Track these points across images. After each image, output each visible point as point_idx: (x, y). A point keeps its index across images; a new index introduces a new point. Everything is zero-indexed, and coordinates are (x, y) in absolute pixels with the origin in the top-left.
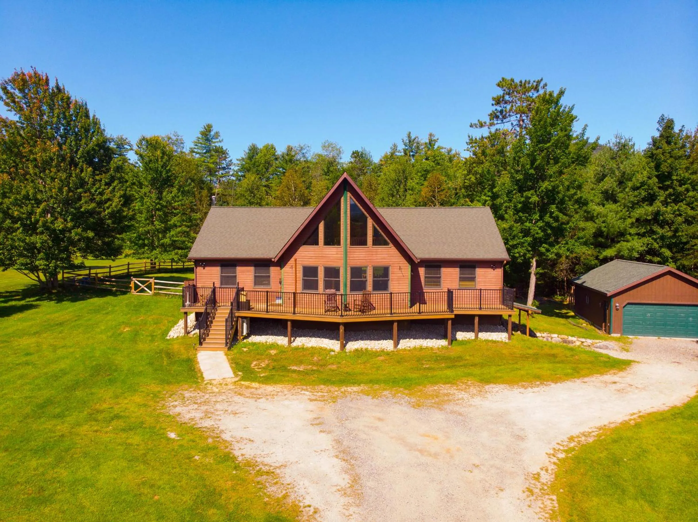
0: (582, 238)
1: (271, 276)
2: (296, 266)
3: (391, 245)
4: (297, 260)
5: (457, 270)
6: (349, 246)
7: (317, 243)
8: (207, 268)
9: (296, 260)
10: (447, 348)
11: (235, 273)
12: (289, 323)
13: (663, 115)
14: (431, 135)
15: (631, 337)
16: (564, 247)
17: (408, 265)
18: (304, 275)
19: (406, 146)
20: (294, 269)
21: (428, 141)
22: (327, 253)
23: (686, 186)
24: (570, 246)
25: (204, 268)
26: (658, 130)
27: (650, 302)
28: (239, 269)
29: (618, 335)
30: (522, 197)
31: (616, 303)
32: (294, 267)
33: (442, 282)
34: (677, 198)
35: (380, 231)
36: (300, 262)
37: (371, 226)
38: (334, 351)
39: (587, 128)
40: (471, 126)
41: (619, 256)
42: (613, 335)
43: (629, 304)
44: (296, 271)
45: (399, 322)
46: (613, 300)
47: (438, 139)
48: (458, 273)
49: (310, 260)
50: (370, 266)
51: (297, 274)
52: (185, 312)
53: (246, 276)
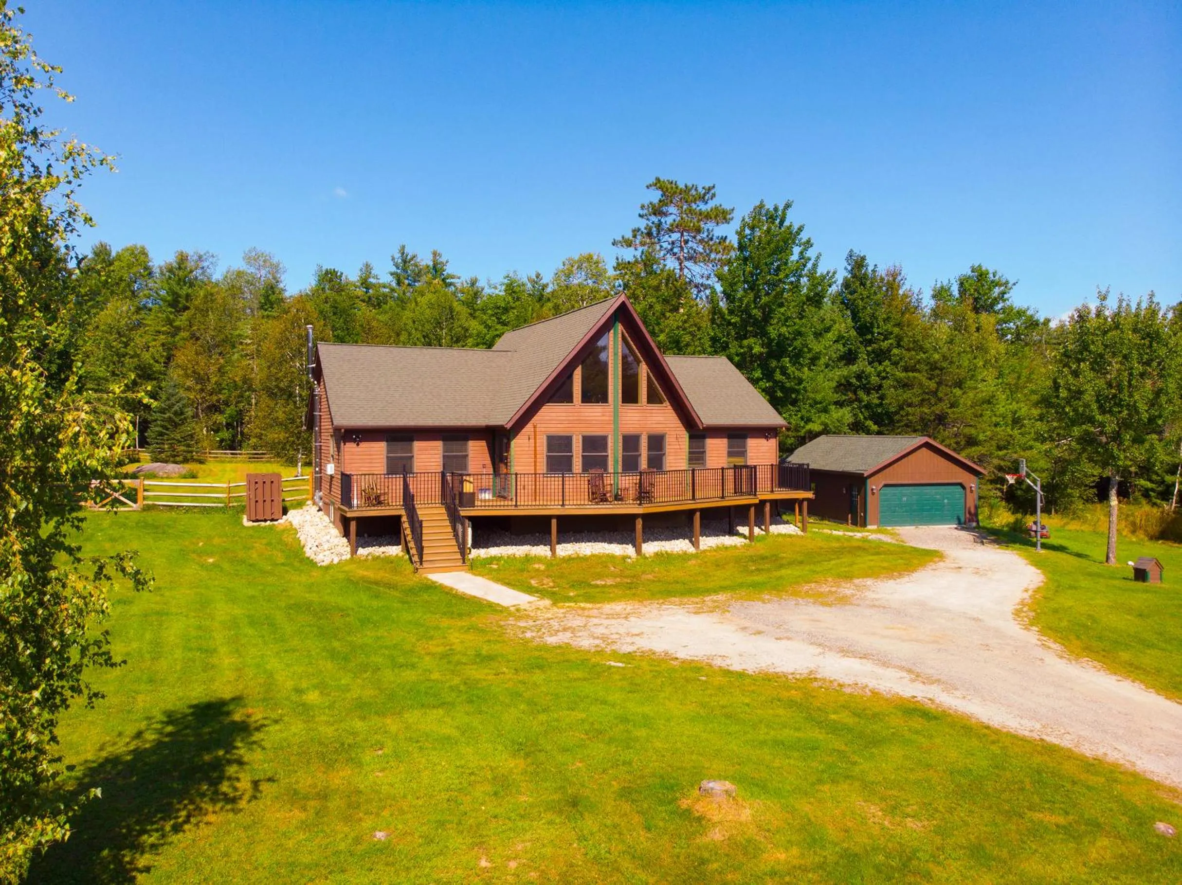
0: (820, 403)
1: (470, 456)
2: (535, 435)
3: (667, 403)
4: (538, 425)
5: (725, 441)
6: (620, 403)
7: (568, 398)
8: (364, 445)
9: (535, 427)
10: (749, 546)
11: (411, 451)
12: (554, 522)
13: (851, 251)
14: (435, 254)
15: (889, 528)
16: (796, 415)
17: (685, 432)
18: (549, 449)
19: (398, 268)
20: (532, 441)
21: (431, 264)
22: (587, 414)
23: (890, 341)
24: (804, 412)
25: (358, 445)
26: (846, 269)
27: (900, 482)
28: (417, 445)
29: (874, 527)
30: (741, 347)
31: (873, 485)
32: (532, 437)
33: (707, 458)
34: (879, 356)
35: (656, 383)
36: (543, 429)
37: (646, 375)
38: (630, 558)
39: (821, 258)
40: (614, 243)
41: (826, 431)
42: (869, 527)
43: (886, 486)
44: (535, 443)
45: (702, 510)
46: (869, 481)
47: (447, 262)
48: (726, 445)
49: (559, 426)
50: (645, 433)
51: (538, 449)
52: (353, 519)
53: (429, 456)
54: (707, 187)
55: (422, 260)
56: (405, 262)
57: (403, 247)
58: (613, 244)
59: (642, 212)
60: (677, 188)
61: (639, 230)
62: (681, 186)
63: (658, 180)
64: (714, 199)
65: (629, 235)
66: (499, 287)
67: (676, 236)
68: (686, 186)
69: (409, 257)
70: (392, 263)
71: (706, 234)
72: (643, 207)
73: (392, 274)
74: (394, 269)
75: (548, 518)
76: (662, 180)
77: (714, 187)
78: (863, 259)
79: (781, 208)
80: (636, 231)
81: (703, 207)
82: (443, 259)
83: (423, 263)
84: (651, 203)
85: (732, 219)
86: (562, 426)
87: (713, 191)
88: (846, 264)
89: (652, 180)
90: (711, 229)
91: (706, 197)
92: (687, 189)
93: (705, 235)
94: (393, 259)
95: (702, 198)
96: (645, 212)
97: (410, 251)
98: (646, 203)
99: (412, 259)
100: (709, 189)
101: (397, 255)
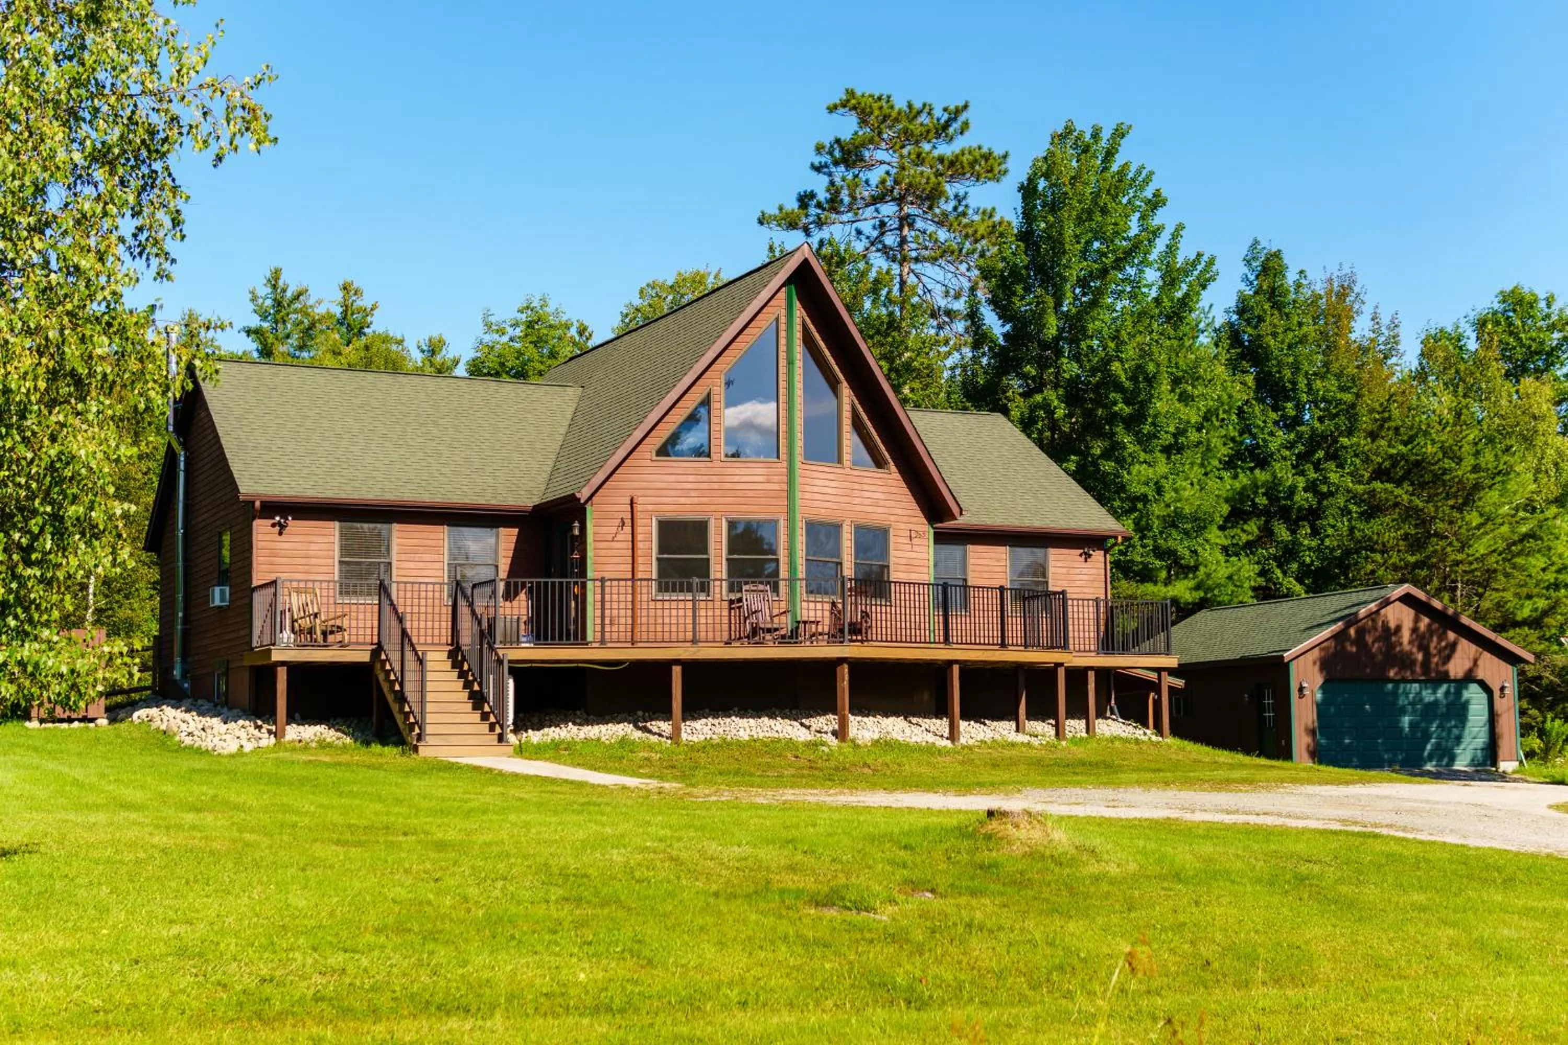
2: (635, 518)
3: (892, 468)
4: (640, 500)
6: (801, 458)
8: (295, 537)
9: (634, 503)
12: (677, 675)
13: (1256, 242)
14: (347, 290)
17: (927, 528)
18: (664, 547)
19: (264, 319)
20: (628, 529)
21: (337, 311)
22: (738, 479)
25: (283, 536)
26: (1243, 276)
28: (398, 541)
32: (629, 522)
35: (869, 425)
36: (649, 507)
37: (849, 407)
38: (825, 745)
40: (763, 220)
44: (635, 534)
48: (1008, 569)
49: (682, 500)
50: (848, 522)
51: (640, 545)
52: (283, 663)
53: (421, 565)
54: (952, 107)
55: (319, 302)
56: (278, 304)
57: (276, 274)
58: (761, 222)
59: (817, 160)
60: (892, 107)
61: (812, 195)
62: (900, 104)
63: (851, 93)
64: (966, 134)
65: (792, 205)
66: (510, 331)
67: (888, 209)
68: (910, 106)
69: (289, 294)
70: (252, 307)
71: (953, 203)
72: (819, 149)
73: (249, 332)
74: (255, 321)
75: (665, 666)
76: (859, 93)
77: (966, 107)
78: (1277, 255)
79: (1106, 135)
80: (805, 199)
81: (945, 150)
82: (364, 302)
83: (321, 310)
84: (838, 141)
85: (1006, 172)
86: (688, 501)
87: (962, 118)
88: (1245, 270)
89: (838, 96)
90: (961, 193)
91: (951, 130)
92: (913, 114)
93: (949, 207)
94: (254, 299)
95: (942, 130)
96: (827, 159)
97: (291, 282)
98: (827, 141)
99: (297, 297)
100: (958, 111)
101: (264, 291)
